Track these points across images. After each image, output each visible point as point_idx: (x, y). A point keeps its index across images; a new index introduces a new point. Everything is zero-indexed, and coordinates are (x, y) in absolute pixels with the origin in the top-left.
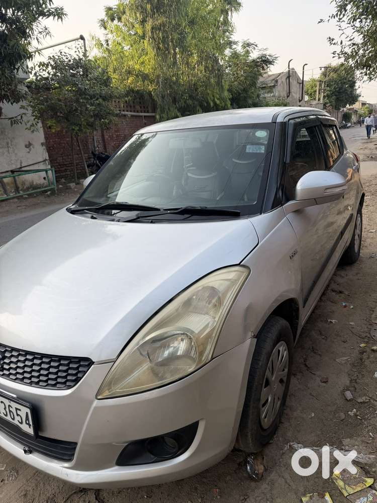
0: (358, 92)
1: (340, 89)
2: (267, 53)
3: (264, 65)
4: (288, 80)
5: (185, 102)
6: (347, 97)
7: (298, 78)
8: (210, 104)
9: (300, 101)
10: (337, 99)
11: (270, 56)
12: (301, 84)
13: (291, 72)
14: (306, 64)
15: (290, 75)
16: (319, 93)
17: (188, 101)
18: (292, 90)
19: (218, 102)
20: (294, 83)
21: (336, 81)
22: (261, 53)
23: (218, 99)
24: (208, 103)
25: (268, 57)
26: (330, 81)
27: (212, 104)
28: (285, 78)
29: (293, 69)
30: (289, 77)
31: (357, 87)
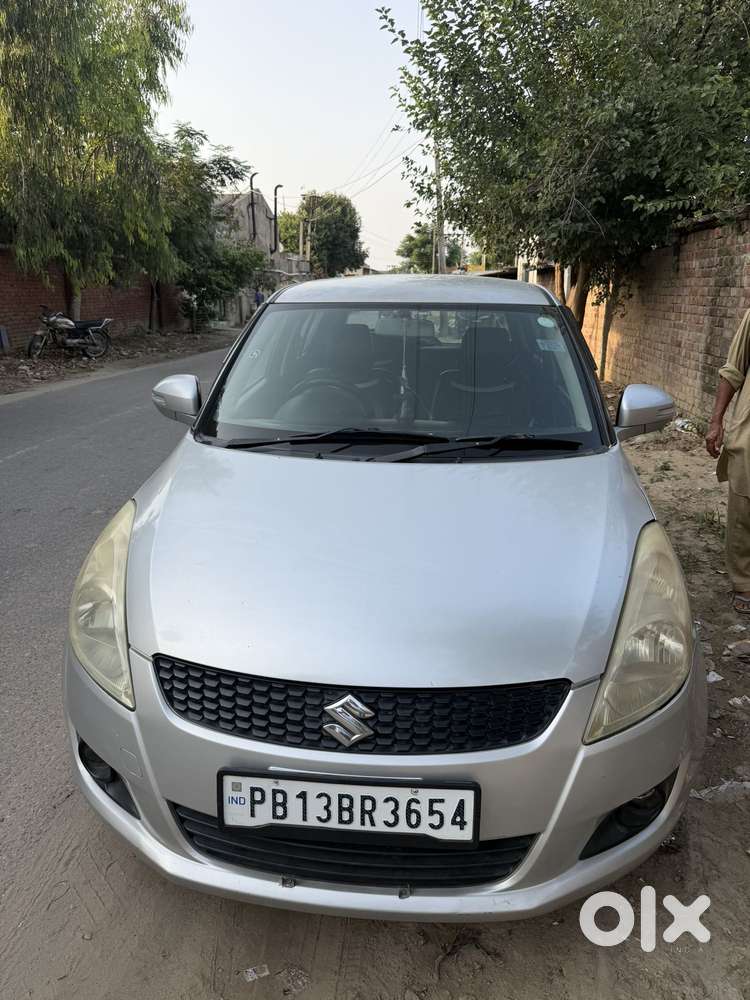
0: (364, 248)
1: (334, 239)
2: (231, 155)
3: (224, 176)
4: (250, 210)
5: (76, 228)
6: (347, 254)
7: (267, 210)
8: (126, 239)
9: (272, 252)
10: (331, 257)
11: (235, 162)
12: (273, 222)
13: (255, 196)
14: (281, 186)
15: (254, 200)
16: (304, 243)
17: (81, 228)
18: (258, 231)
19: (144, 236)
20: (260, 217)
21: (327, 224)
22: (219, 153)
23: (145, 231)
24: (122, 235)
25: (232, 163)
26: (320, 222)
27: (131, 239)
28: (246, 205)
29: (258, 190)
30: (252, 204)
31: (361, 239)
